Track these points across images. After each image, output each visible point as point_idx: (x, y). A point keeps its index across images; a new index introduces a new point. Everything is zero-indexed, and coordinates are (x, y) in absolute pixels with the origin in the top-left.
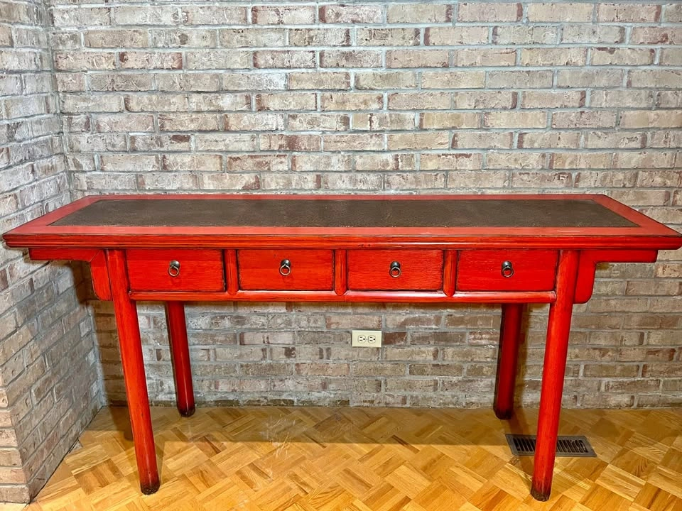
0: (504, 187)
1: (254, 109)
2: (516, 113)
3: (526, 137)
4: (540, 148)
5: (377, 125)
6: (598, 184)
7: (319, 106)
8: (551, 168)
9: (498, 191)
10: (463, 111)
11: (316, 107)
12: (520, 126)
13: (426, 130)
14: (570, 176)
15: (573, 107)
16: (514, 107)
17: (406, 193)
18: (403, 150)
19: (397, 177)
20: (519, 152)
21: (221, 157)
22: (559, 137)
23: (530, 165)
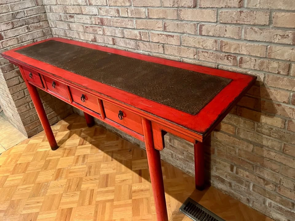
0: (194, 59)
1: (88, 5)
2: (197, 10)
3: (204, 27)
4: (213, 36)
5: (130, 15)
6: (257, 68)
7: (108, 4)
8: (222, 51)
9: (191, 61)
10: (167, 8)
11: (107, 4)
12: (200, 20)
13: (151, 19)
14: (235, 58)
15: (234, 7)
16: (195, 7)
17: (147, 53)
18: (143, 29)
19: (142, 44)
20: (200, 37)
21: (83, 26)
22: (226, 30)
23: (208, 47)
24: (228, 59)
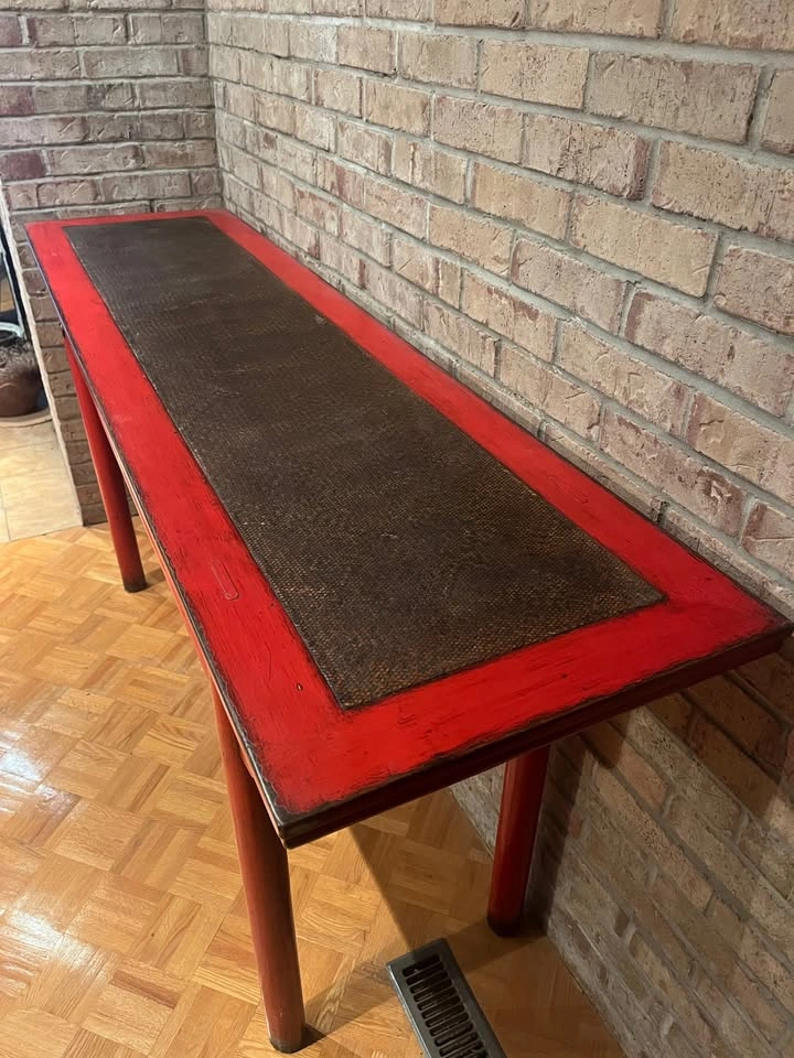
1: (313, 103)
2: (641, 215)
3: (648, 309)
4: (675, 364)
5: (420, 176)
7: (364, 110)
8: (689, 446)
9: (574, 443)
10: (539, 177)
11: (361, 111)
12: (640, 268)
13: (478, 211)
14: (735, 500)
16: (636, 197)
18: (449, 250)
19: (437, 314)
20: (625, 350)
21: (293, 187)
22: (732, 348)
23: (645, 407)
24: (707, 492)
